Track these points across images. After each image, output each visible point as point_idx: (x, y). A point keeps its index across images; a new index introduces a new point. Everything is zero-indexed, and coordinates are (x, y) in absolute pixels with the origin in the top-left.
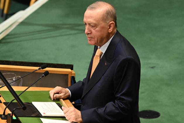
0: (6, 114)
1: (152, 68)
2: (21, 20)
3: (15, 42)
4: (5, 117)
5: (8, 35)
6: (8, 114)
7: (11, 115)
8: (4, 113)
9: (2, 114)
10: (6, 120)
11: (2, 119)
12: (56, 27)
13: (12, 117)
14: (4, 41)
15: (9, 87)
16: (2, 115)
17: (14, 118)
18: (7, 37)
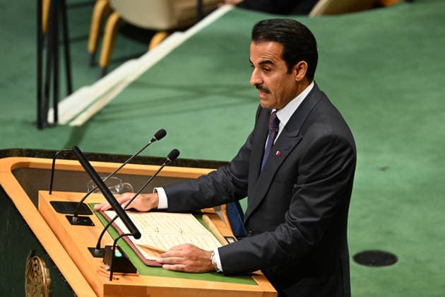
0: (102, 246)
1: (384, 169)
2: (132, 78)
3: (120, 119)
4: (100, 252)
5: (107, 106)
6: (106, 247)
7: (112, 248)
8: (99, 244)
9: (96, 247)
10: (102, 259)
11: (95, 256)
12: (200, 92)
13: (114, 253)
14: (99, 118)
15: (108, 196)
16: (94, 249)
17: (118, 254)
18: (105, 110)
